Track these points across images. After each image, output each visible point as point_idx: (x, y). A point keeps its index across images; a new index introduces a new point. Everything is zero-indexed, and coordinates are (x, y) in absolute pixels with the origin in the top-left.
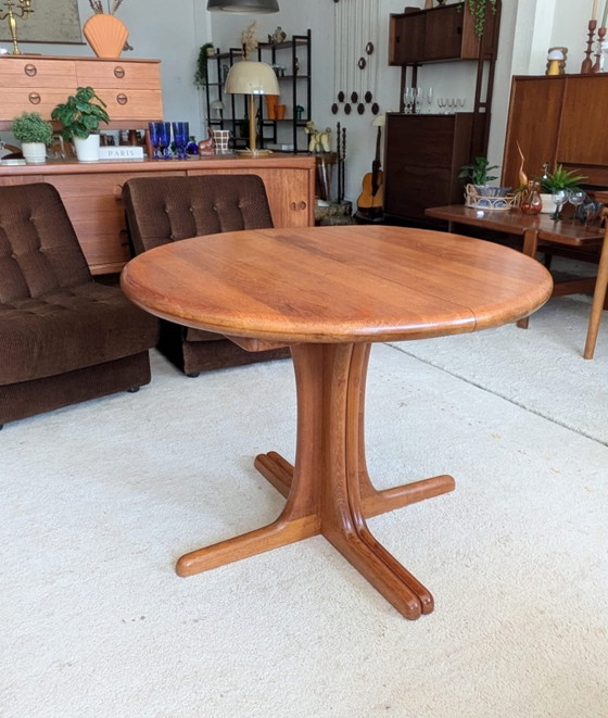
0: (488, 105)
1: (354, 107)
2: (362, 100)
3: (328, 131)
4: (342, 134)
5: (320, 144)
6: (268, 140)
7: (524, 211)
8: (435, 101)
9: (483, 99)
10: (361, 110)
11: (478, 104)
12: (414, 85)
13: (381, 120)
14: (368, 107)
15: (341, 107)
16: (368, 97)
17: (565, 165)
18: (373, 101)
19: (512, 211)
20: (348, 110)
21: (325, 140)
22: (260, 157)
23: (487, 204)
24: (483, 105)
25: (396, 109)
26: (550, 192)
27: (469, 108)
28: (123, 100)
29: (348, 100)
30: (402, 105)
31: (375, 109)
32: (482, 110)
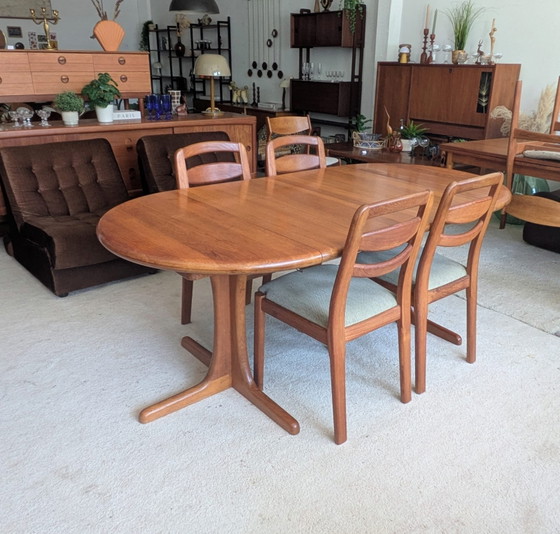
0: (360, 77)
1: (265, 73)
2: (270, 68)
3: (246, 88)
4: (256, 91)
5: (241, 97)
6: (199, 92)
7: (391, 151)
8: (323, 72)
9: (357, 73)
10: (270, 74)
11: (353, 76)
12: (308, 61)
13: (286, 84)
14: (275, 73)
15: (255, 72)
16: (275, 66)
17: (415, 120)
18: (278, 69)
19: (383, 150)
20: (260, 74)
21: (244, 94)
22: (219, 117)
23: (367, 145)
24: (357, 77)
25: (297, 77)
26: (407, 139)
27: (347, 78)
28: (124, 79)
29: (260, 67)
30: (301, 74)
31: (280, 75)
32: (356, 80)
